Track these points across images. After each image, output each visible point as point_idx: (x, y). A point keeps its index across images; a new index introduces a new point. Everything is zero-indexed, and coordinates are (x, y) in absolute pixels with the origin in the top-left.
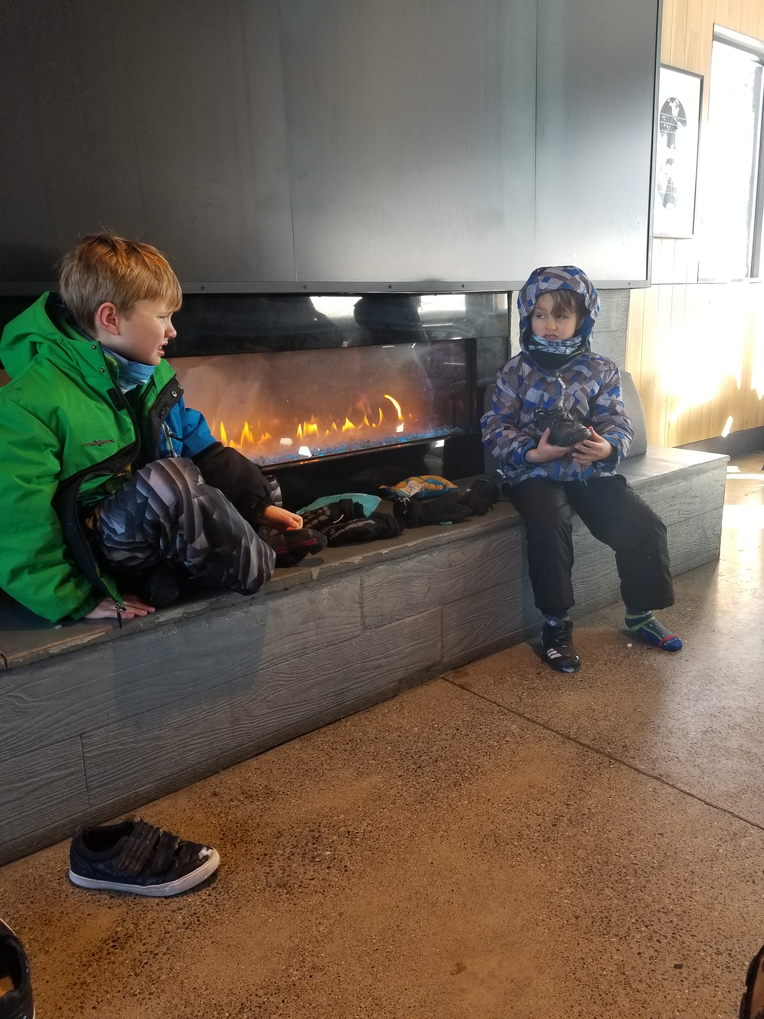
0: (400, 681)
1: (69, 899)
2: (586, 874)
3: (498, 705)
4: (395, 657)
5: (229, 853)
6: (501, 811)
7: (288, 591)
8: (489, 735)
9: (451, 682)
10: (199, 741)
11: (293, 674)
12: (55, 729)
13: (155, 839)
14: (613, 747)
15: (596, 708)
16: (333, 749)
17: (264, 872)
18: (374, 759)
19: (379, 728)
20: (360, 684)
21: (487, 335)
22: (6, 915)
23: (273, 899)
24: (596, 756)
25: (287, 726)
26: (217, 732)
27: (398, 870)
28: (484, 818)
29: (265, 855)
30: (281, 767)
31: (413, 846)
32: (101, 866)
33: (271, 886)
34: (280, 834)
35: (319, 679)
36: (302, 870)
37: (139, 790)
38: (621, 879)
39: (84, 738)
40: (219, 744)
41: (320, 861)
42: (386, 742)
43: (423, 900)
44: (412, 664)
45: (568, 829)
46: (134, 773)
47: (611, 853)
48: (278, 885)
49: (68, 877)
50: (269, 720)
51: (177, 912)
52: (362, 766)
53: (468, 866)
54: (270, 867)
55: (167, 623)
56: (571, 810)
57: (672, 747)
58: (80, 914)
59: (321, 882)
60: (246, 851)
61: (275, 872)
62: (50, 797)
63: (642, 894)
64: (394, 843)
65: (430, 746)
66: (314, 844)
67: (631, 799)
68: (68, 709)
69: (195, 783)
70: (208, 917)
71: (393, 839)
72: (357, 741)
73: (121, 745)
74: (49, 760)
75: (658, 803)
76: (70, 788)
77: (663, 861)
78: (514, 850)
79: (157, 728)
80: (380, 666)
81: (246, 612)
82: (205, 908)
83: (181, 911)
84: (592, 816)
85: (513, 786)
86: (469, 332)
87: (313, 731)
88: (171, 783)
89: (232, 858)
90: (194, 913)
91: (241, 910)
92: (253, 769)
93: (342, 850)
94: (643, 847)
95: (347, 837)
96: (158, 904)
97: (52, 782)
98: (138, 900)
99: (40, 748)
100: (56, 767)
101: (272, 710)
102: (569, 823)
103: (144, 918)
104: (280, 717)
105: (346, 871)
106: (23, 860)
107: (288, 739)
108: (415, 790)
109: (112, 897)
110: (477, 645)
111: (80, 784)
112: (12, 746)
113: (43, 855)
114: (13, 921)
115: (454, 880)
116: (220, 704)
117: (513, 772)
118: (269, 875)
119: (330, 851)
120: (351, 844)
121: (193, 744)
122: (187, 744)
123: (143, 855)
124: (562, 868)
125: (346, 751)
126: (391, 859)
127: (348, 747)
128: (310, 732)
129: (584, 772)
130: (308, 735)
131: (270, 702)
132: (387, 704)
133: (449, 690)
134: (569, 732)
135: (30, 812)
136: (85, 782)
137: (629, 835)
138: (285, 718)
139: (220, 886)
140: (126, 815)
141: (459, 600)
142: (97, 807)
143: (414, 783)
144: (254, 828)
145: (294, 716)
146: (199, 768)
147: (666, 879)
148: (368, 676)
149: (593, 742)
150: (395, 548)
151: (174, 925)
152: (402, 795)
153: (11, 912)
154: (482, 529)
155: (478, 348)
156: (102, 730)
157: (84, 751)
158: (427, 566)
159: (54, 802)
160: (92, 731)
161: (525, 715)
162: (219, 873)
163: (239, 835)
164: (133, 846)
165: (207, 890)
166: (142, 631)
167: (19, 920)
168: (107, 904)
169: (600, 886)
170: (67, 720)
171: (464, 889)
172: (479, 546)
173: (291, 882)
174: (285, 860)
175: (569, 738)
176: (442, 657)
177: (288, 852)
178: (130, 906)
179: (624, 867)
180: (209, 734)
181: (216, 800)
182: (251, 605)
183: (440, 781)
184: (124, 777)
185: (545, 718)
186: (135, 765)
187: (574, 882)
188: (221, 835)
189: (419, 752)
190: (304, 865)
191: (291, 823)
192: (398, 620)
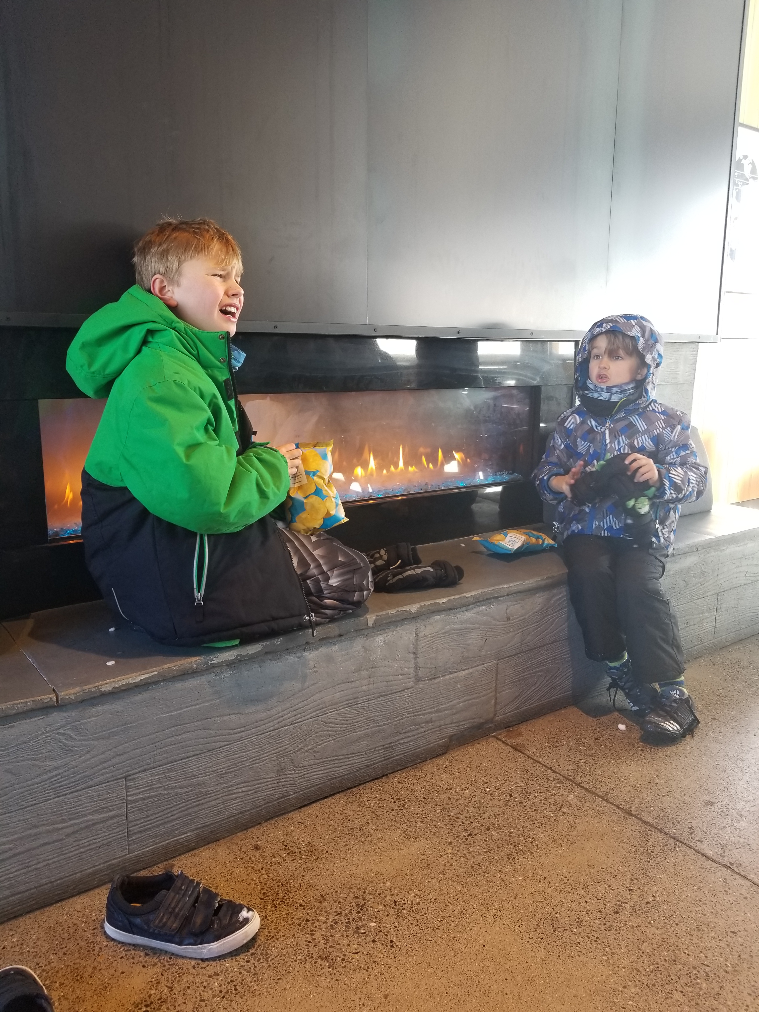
0: (451, 737)
1: (102, 953)
2: (652, 972)
3: (554, 772)
4: (447, 712)
5: (269, 916)
6: (558, 891)
7: (343, 638)
8: (545, 804)
9: (503, 742)
10: (244, 789)
11: (342, 724)
12: (100, 770)
13: (195, 894)
14: (679, 827)
15: (658, 781)
16: (380, 807)
17: (305, 941)
18: (422, 822)
19: (428, 788)
20: (409, 739)
21: (552, 383)
22: (37, 966)
23: (314, 972)
24: (661, 836)
25: (334, 779)
26: (262, 781)
27: (448, 950)
28: (540, 898)
29: (307, 921)
30: (326, 823)
31: (464, 924)
32: (138, 921)
33: (312, 957)
34: (323, 899)
35: (368, 730)
36: (345, 942)
37: (179, 837)
38: (691, 982)
39: (130, 780)
40: (263, 794)
41: (364, 933)
42: (435, 803)
43: (474, 988)
44: (464, 721)
45: (632, 918)
46: (176, 819)
47: (679, 950)
48: (320, 957)
49: (103, 927)
50: (316, 771)
51: (214, 977)
52: (410, 829)
53: (523, 952)
54: (312, 935)
55: (219, 665)
56: (634, 897)
57: (742, 832)
58: (113, 971)
59: (366, 958)
60: (287, 914)
61: (317, 941)
62: (90, 841)
63: (716, 1002)
64: (443, 918)
65: (482, 812)
66: (358, 912)
67: (700, 888)
68: (114, 750)
69: (236, 833)
70: (246, 987)
71: (443, 914)
72: (404, 800)
73: (165, 789)
74: (92, 802)
75: (729, 895)
76: (111, 832)
77: (738, 965)
78: (573, 937)
79: (201, 774)
80: (431, 721)
81: (299, 658)
82: (243, 977)
83: (218, 977)
84: (657, 904)
85: (571, 865)
86: (535, 380)
87: (358, 785)
88: (212, 832)
89: (272, 922)
90: (231, 981)
91: (280, 981)
92: (296, 823)
93: (389, 921)
94: (714, 946)
95: (393, 908)
96: (194, 967)
97: (93, 824)
98: (173, 961)
99: (84, 789)
100: (98, 810)
101: (318, 761)
102: (632, 911)
103: (179, 981)
104: (326, 769)
105: (392, 946)
106: (58, 905)
107: (334, 792)
108: (466, 860)
109: (146, 955)
110: (532, 704)
111: (121, 828)
112: (57, 785)
113: (79, 901)
114: (44, 973)
115: (508, 967)
116: (267, 752)
117: (571, 848)
118: (310, 944)
119: (375, 922)
120: (398, 916)
121: (237, 793)
122: (231, 792)
123: (182, 913)
124: (626, 963)
125: (393, 810)
126: (440, 937)
127: (395, 807)
128: (356, 787)
129: (648, 854)
130: (354, 789)
131: (318, 752)
132: (436, 761)
133: (501, 750)
134: (631, 807)
135: (69, 855)
136: (125, 827)
137: (699, 930)
138: (332, 770)
139: (259, 952)
140: (165, 863)
141: (515, 655)
142: (136, 853)
143: (465, 852)
144: (295, 889)
145: (340, 769)
146: (241, 817)
147: (742, 987)
148: (418, 731)
149: (657, 820)
150: (453, 597)
151: (210, 992)
152: (451, 865)
153: (43, 963)
154: (543, 583)
155: (543, 396)
156: (147, 773)
157: (128, 794)
158: (485, 618)
159: (94, 846)
160: (137, 773)
161: (582, 785)
162: (259, 937)
163: (281, 895)
164: (171, 902)
165: (246, 955)
166: (195, 672)
167: (50, 973)
168: (141, 962)
169: (669, 988)
170: (113, 761)
171: (519, 979)
172: (539, 599)
173: (334, 954)
174: (327, 928)
175: (630, 814)
176: (495, 715)
177: (331, 920)
178: (164, 966)
179: (694, 968)
180: (254, 782)
181: (257, 854)
182: (304, 650)
183: (492, 852)
184: (165, 823)
185: (604, 790)
186: (177, 811)
187: (639, 981)
188: (262, 894)
189: (470, 817)
190: (347, 936)
191: (334, 887)
192: (451, 673)
